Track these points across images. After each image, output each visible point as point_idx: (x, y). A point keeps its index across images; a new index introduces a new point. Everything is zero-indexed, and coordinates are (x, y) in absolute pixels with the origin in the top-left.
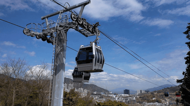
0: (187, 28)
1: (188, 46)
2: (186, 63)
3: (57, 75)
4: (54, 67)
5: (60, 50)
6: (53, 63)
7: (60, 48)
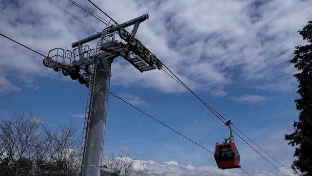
0: (294, 54)
1: (298, 81)
2: (298, 108)
3: (94, 128)
4: (89, 114)
5: (99, 89)
6: (88, 109)
7: (100, 86)
